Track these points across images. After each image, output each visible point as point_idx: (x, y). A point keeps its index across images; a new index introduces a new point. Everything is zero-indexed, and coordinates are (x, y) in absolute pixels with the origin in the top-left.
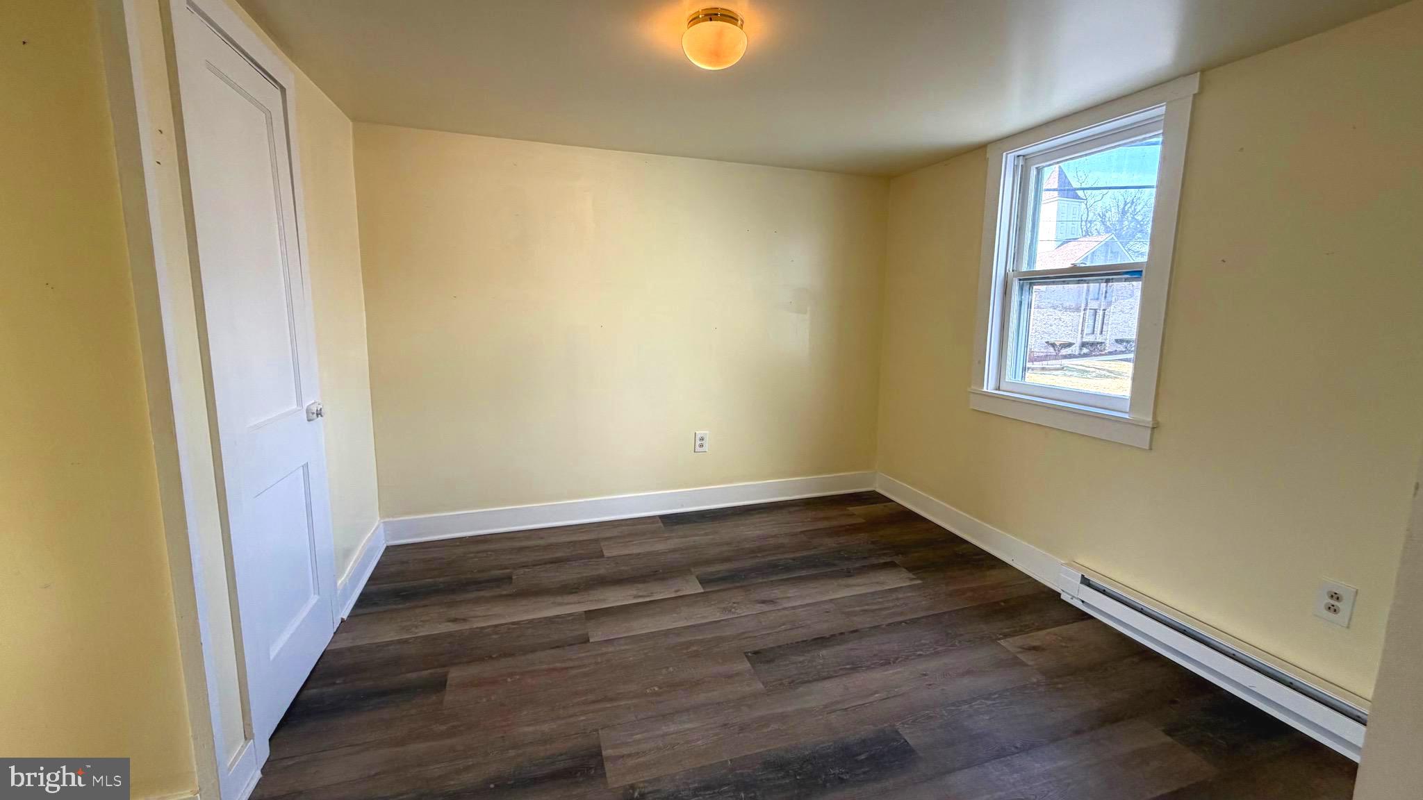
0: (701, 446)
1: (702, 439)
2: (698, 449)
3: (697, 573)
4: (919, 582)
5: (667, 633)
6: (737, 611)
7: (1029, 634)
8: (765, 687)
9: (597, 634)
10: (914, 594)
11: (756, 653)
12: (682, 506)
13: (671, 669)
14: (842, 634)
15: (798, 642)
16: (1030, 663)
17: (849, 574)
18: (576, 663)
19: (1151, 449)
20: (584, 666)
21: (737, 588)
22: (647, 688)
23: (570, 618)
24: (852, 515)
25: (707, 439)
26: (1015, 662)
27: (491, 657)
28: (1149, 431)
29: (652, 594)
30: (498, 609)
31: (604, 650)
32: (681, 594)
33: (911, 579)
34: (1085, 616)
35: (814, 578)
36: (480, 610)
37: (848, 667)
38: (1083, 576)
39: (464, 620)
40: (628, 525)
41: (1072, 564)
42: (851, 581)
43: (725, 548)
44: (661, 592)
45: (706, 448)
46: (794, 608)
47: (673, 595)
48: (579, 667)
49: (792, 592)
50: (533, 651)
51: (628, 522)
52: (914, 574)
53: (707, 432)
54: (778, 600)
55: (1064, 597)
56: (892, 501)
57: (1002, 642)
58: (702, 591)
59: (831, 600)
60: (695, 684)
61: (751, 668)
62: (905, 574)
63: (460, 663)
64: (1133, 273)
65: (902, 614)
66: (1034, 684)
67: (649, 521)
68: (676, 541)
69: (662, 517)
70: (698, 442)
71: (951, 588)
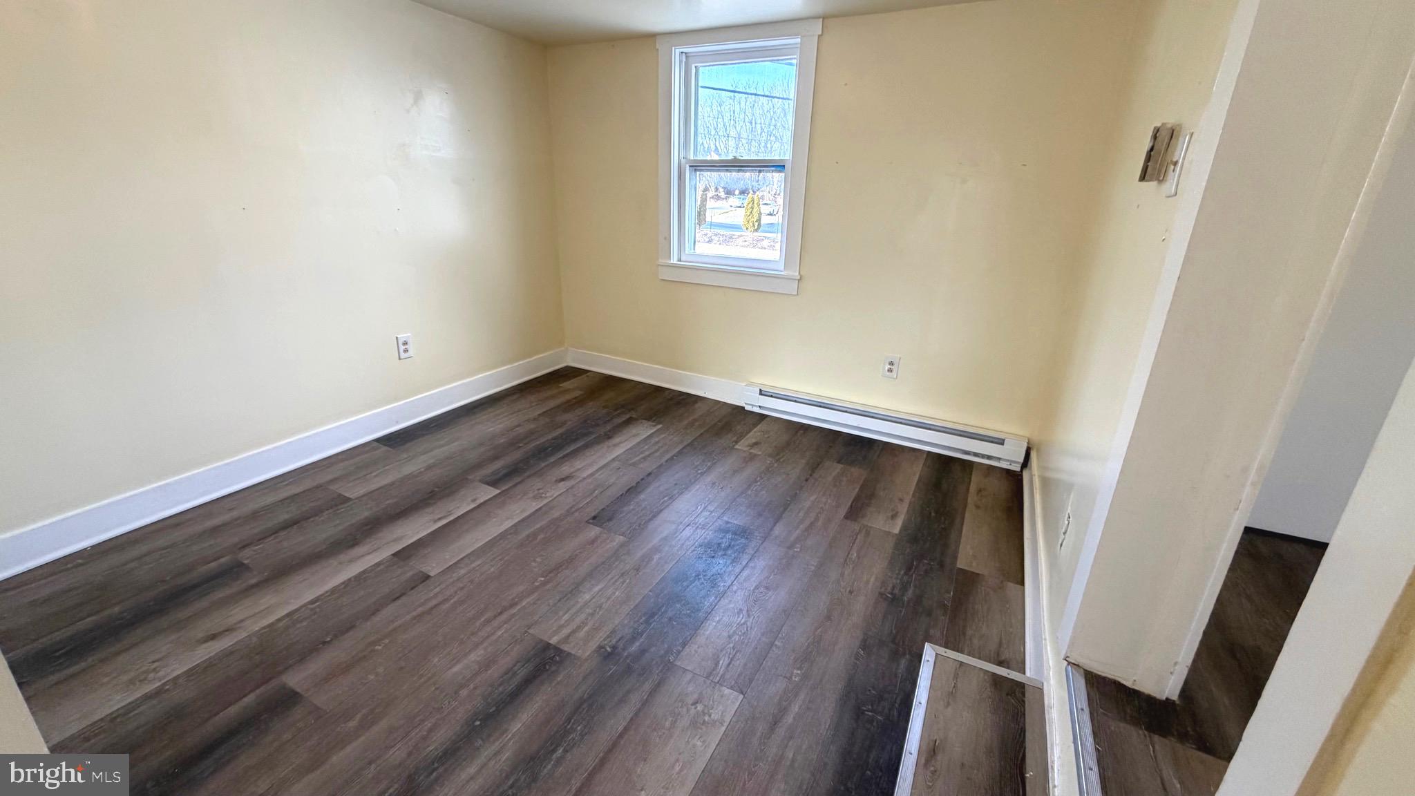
0: (406, 351)
1: (405, 343)
2: (403, 355)
3: (478, 478)
4: (660, 426)
5: (503, 536)
6: (547, 495)
7: (747, 437)
8: (625, 536)
9: (433, 565)
10: (663, 436)
11: (594, 518)
12: (397, 423)
13: (538, 560)
14: (642, 479)
15: (618, 498)
16: (760, 453)
17: (608, 436)
18: (440, 599)
19: (798, 294)
20: (451, 597)
21: (529, 477)
22: (534, 583)
23: (382, 567)
24: (567, 391)
25: (410, 342)
26: (752, 457)
27: (324, 643)
28: (797, 281)
29: (450, 513)
30: (267, 599)
31: (455, 576)
32: (482, 501)
33: (655, 426)
34: (764, 417)
35: (587, 446)
36: (238, 612)
37: (666, 499)
38: (760, 390)
39: (229, 630)
40: (342, 461)
41: (751, 384)
42: (616, 440)
43: (482, 449)
44: (460, 506)
45: (410, 353)
46: (592, 475)
47: (473, 506)
48: (446, 600)
49: (578, 463)
50: (376, 611)
51: (340, 457)
52: (653, 422)
53: (409, 334)
54: (574, 474)
55: (748, 408)
56: (591, 371)
57: (737, 447)
58: (498, 491)
59: (614, 460)
60: (570, 561)
61: (601, 529)
62: (646, 424)
63: (286, 669)
64: (779, 166)
65: (667, 451)
66: (770, 464)
67: (367, 448)
68: (423, 458)
69: (378, 440)
70: (402, 348)
71: (685, 422)
